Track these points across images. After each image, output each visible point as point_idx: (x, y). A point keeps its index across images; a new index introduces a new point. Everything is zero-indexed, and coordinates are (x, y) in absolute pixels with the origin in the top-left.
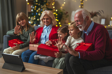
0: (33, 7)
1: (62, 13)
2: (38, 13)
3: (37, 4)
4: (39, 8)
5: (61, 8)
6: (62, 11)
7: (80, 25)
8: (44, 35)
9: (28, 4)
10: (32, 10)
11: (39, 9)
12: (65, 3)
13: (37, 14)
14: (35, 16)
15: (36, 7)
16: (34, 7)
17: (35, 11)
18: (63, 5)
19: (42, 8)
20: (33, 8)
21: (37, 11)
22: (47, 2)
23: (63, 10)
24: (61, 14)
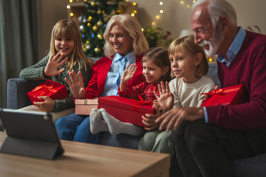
0: (83, 19)
1: (155, 35)
2: (96, 33)
3: (93, 11)
4: (98, 21)
5: (153, 24)
6: (157, 31)
7: (206, 42)
8: (114, 76)
9: (72, 14)
10: (81, 27)
11: (99, 23)
12: (162, 11)
13: (93, 35)
14: (88, 42)
15: (90, 18)
16: (87, 18)
17: (88, 30)
18: (158, 17)
19: (105, 19)
20: (84, 21)
21: (95, 28)
22: (119, 6)
23: (159, 28)
24: (152, 38)
